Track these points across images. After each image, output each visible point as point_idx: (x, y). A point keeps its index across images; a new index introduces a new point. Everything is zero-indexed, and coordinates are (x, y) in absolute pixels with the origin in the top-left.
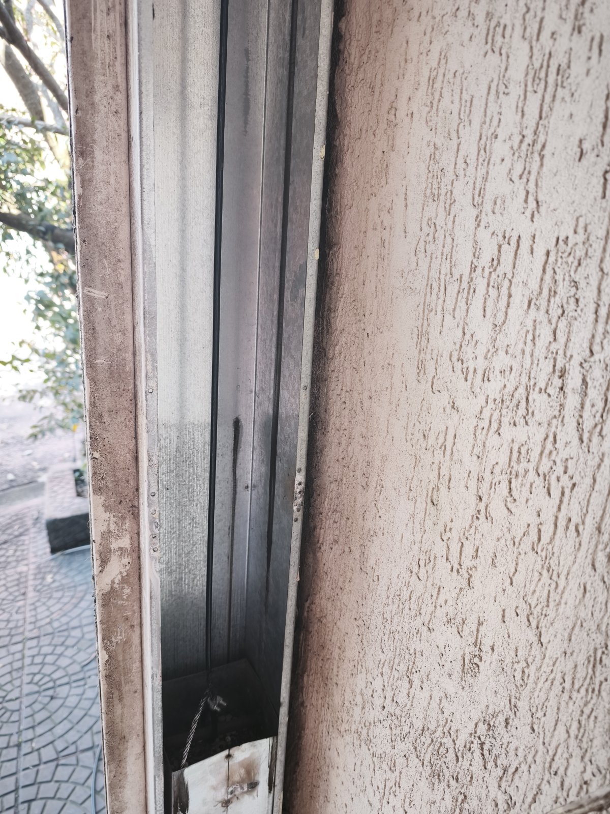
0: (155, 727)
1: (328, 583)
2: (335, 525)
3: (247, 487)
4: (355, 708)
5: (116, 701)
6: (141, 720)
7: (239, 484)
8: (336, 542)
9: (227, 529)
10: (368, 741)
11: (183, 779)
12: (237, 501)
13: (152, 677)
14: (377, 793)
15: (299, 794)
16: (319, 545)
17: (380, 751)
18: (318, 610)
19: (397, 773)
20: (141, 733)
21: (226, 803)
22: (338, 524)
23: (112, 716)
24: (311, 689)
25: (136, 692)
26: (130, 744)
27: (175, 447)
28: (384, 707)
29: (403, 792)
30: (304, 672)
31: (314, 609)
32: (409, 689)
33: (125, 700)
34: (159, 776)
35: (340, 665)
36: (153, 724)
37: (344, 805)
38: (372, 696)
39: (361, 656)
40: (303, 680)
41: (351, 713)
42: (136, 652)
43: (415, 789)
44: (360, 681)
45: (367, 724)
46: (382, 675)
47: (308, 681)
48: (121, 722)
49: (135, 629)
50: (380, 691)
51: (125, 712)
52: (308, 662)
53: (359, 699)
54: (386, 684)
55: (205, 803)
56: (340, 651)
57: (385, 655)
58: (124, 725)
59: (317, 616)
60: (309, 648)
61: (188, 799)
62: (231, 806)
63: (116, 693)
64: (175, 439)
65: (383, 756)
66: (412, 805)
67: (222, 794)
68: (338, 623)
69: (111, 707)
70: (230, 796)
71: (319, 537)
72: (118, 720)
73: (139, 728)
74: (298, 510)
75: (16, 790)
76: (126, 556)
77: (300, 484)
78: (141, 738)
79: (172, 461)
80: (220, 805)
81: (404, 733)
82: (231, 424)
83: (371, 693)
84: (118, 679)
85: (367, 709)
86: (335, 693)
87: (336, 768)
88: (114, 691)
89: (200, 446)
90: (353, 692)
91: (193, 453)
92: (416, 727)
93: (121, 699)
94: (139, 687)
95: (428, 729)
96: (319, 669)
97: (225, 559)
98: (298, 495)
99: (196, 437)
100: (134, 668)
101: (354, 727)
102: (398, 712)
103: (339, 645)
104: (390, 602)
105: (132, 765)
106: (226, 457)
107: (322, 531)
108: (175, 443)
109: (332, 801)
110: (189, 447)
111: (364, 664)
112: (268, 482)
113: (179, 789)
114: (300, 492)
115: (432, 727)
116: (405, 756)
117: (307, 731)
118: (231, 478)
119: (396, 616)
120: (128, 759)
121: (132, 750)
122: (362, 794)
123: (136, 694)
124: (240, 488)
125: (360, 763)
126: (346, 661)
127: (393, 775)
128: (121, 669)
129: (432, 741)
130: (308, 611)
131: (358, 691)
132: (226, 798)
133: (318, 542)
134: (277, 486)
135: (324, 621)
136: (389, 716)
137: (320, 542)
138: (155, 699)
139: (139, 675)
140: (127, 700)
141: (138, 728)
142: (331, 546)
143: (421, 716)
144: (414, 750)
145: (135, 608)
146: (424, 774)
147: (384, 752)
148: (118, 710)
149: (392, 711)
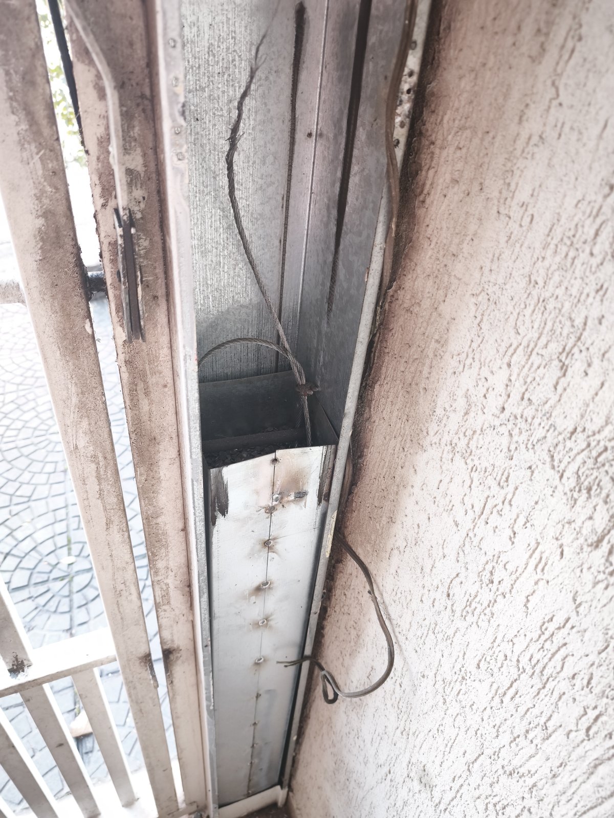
0: (192, 423)
1: (430, 253)
2: (458, 153)
3: (310, 135)
4: (452, 415)
5: (141, 395)
6: (174, 421)
7: (299, 127)
8: (456, 181)
9: (279, 198)
10: (467, 454)
11: (222, 478)
12: (295, 156)
13: (185, 359)
14: (470, 512)
15: (355, 514)
16: (421, 198)
17: (485, 464)
18: (408, 297)
19: (511, 489)
20: (174, 436)
21: (270, 510)
22: (464, 150)
23: (137, 413)
24: (383, 400)
25: (165, 386)
26: (161, 447)
27: (207, 45)
28: (504, 409)
29: (515, 510)
30: (374, 383)
31: (401, 297)
32: (559, 378)
33: (152, 395)
34: (197, 481)
35: (434, 363)
36: (189, 419)
37: (416, 526)
38: (485, 396)
39: (475, 345)
40: (373, 391)
41: (444, 422)
42: (163, 335)
43: (538, 507)
44: (467, 380)
45: (469, 433)
46: (509, 365)
47: (380, 392)
48: (150, 421)
49: (159, 302)
50: (500, 388)
51: (153, 409)
52: (384, 369)
53: (461, 403)
54: (513, 378)
55: (246, 506)
56: (438, 346)
57: (520, 338)
58: (153, 425)
59: (405, 305)
60: (387, 351)
61: (227, 500)
62: (275, 513)
63: (141, 386)
64: (206, 28)
65: (490, 469)
66: (528, 525)
67: (266, 501)
68: (442, 307)
69: (135, 401)
70: (275, 503)
71: (424, 184)
72: (145, 418)
73: (172, 430)
74: (402, 125)
75: (66, 507)
76: (139, 185)
77: (411, 74)
78: (175, 440)
79: (202, 70)
80: (263, 510)
81: (534, 439)
82: (292, 14)
83: (484, 391)
84: (141, 367)
85: (472, 414)
86: (421, 401)
87: (409, 487)
88: (138, 381)
89: (243, 48)
90: (452, 396)
91: (234, 60)
92: (559, 429)
93: (147, 394)
94: (170, 381)
95: (584, 430)
96: (399, 374)
97: (277, 243)
98: (405, 97)
99: (238, 31)
100: (162, 355)
101: (446, 438)
102: (529, 413)
103: (436, 337)
104: (549, 252)
105: (166, 471)
106: (283, 76)
107: (431, 173)
108: (207, 37)
109: (399, 522)
110: (228, 49)
111: (477, 357)
112: (346, 111)
113: (217, 489)
114: (409, 91)
115: (591, 427)
116: (530, 468)
117: (372, 449)
118: (288, 116)
119: (557, 273)
120: (160, 463)
121: (166, 453)
122: (445, 514)
123: (166, 390)
124: (300, 136)
125: (449, 480)
126: (447, 356)
127: (503, 492)
128: (144, 354)
129: (589, 445)
130: (391, 302)
131: (460, 393)
132: (271, 505)
133: (422, 192)
134: (361, 109)
135: (416, 309)
136: (512, 418)
137: (425, 192)
138: (190, 388)
139: (169, 365)
140: (155, 395)
141: (170, 429)
142: (445, 192)
143: (576, 413)
144: (548, 460)
145: (157, 271)
146: (560, 488)
147: (493, 465)
148: (144, 405)
149: (518, 412)
